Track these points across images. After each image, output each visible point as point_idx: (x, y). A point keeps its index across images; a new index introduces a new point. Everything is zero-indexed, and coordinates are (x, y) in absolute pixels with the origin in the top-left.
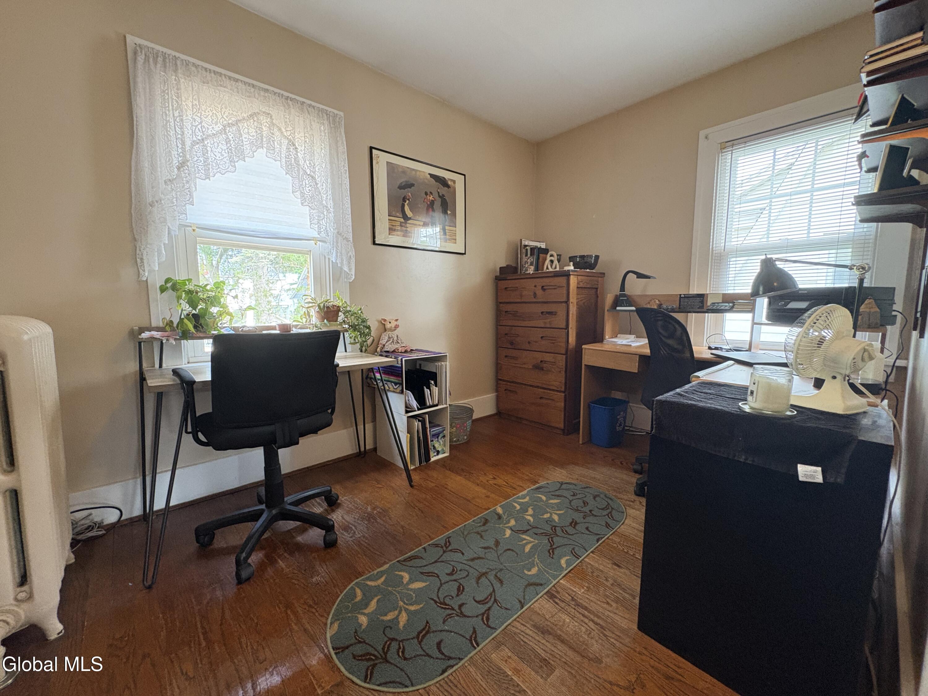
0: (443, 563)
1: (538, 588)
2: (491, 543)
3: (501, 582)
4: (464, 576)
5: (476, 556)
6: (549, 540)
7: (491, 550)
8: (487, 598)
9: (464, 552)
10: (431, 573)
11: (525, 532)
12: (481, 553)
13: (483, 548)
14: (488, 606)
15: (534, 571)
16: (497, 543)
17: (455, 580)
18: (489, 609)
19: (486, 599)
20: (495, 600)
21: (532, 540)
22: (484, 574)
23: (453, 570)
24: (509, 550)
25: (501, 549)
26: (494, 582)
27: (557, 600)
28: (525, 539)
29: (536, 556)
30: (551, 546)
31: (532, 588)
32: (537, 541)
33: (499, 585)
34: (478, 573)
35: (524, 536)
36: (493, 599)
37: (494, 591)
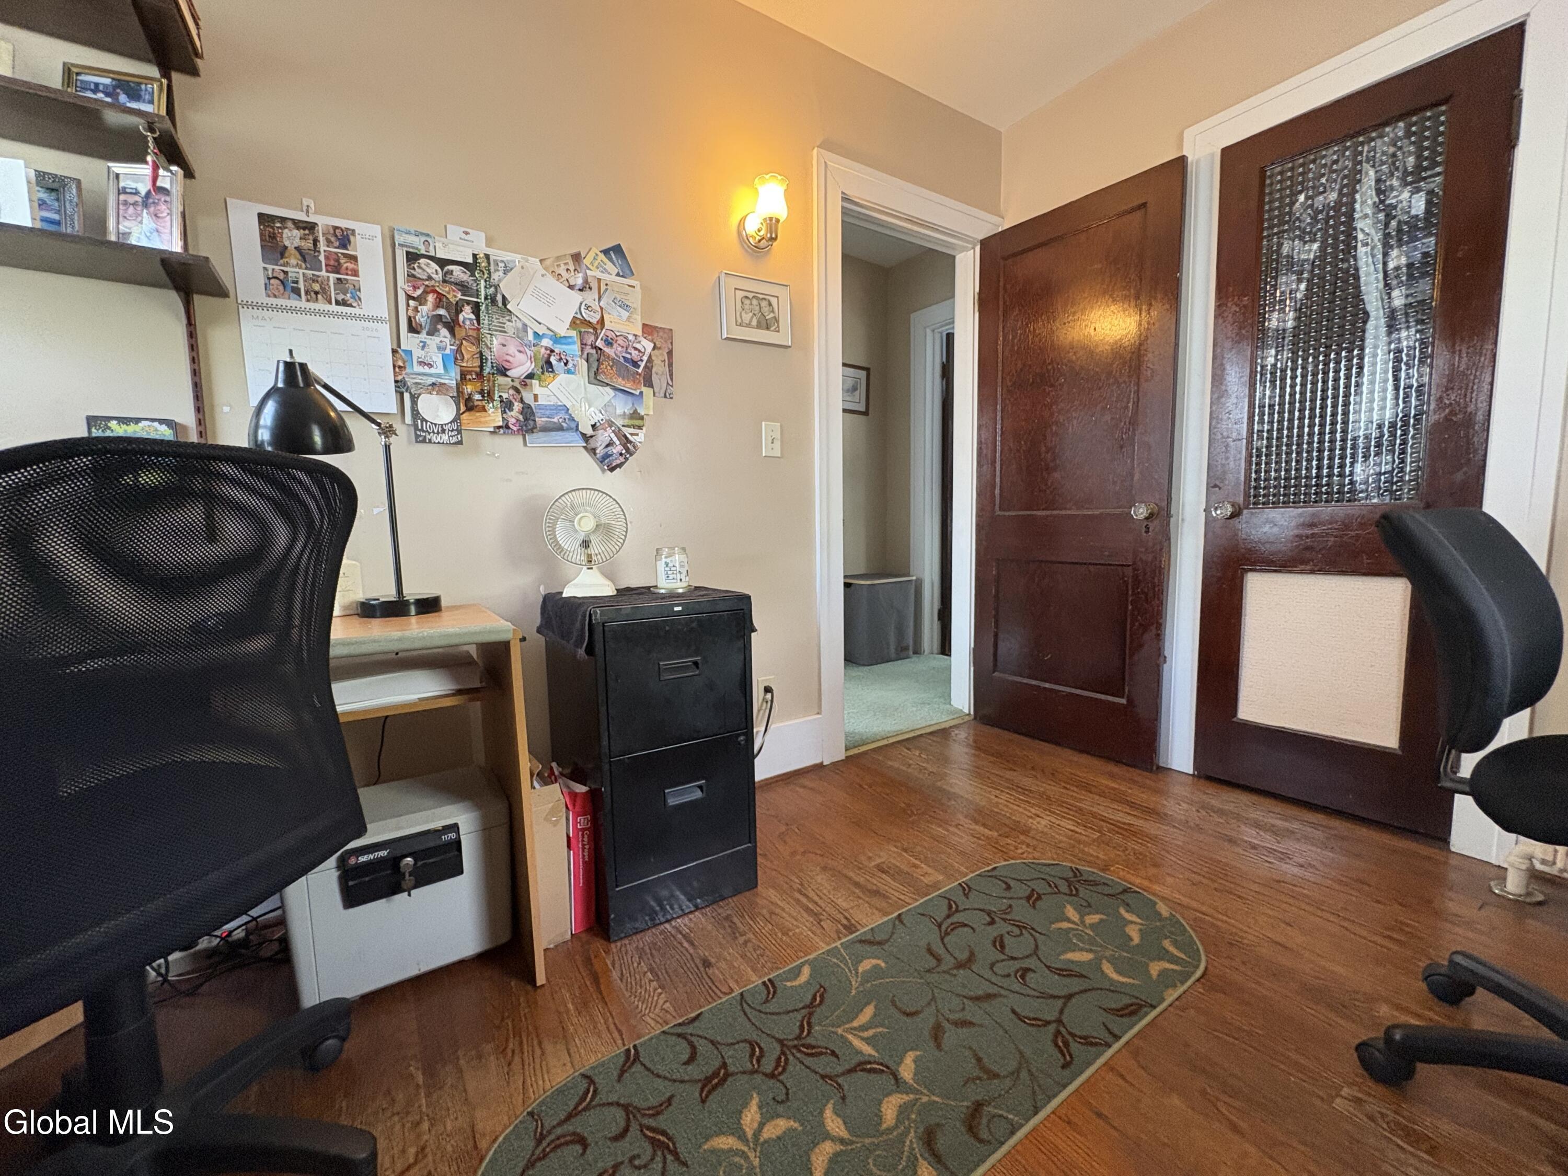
0: (1051, 992)
1: (869, 937)
2: (951, 1036)
3: (930, 951)
4: (998, 965)
5: (985, 1005)
6: (809, 1032)
7: (952, 1017)
8: (952, 930)
9: (1012, 1016)
10: (1064, 976)
11: (863, 1066)
12: (973, 1012)
13: (971, 1024)
14: (949, 921)
15: (866, 965)
16: (937, 1034)
17: (1013, 958)
18: (948, 916)
19: (955, 928)
20: (940, 926)
21: (850, 1037)
22: (960, 966)
23: (1023, 977)
24: (908, 1015)
25: (927, 1020)
26: (941, 951)
27: (845, 922)
28: (867, 1040)
29: (854, 992)
30: (811, 1014)
31: (878, 939)
32: (840, 1031)
33: (934, 947)
34: (974, 967)
35: (867, 1050)
36: (944, 927)
37: (942, 939)
